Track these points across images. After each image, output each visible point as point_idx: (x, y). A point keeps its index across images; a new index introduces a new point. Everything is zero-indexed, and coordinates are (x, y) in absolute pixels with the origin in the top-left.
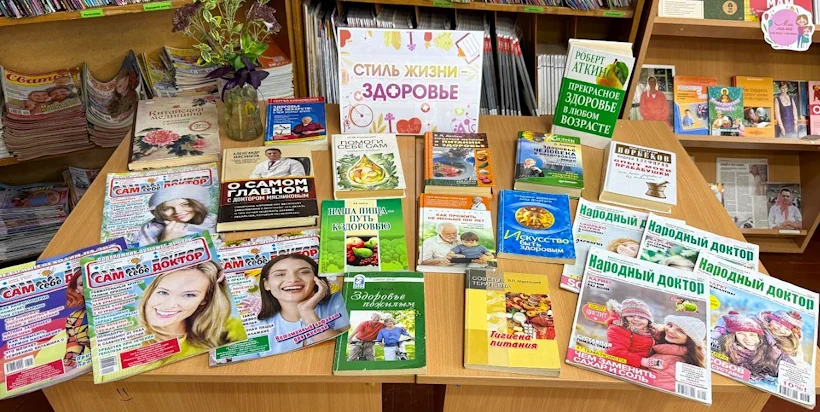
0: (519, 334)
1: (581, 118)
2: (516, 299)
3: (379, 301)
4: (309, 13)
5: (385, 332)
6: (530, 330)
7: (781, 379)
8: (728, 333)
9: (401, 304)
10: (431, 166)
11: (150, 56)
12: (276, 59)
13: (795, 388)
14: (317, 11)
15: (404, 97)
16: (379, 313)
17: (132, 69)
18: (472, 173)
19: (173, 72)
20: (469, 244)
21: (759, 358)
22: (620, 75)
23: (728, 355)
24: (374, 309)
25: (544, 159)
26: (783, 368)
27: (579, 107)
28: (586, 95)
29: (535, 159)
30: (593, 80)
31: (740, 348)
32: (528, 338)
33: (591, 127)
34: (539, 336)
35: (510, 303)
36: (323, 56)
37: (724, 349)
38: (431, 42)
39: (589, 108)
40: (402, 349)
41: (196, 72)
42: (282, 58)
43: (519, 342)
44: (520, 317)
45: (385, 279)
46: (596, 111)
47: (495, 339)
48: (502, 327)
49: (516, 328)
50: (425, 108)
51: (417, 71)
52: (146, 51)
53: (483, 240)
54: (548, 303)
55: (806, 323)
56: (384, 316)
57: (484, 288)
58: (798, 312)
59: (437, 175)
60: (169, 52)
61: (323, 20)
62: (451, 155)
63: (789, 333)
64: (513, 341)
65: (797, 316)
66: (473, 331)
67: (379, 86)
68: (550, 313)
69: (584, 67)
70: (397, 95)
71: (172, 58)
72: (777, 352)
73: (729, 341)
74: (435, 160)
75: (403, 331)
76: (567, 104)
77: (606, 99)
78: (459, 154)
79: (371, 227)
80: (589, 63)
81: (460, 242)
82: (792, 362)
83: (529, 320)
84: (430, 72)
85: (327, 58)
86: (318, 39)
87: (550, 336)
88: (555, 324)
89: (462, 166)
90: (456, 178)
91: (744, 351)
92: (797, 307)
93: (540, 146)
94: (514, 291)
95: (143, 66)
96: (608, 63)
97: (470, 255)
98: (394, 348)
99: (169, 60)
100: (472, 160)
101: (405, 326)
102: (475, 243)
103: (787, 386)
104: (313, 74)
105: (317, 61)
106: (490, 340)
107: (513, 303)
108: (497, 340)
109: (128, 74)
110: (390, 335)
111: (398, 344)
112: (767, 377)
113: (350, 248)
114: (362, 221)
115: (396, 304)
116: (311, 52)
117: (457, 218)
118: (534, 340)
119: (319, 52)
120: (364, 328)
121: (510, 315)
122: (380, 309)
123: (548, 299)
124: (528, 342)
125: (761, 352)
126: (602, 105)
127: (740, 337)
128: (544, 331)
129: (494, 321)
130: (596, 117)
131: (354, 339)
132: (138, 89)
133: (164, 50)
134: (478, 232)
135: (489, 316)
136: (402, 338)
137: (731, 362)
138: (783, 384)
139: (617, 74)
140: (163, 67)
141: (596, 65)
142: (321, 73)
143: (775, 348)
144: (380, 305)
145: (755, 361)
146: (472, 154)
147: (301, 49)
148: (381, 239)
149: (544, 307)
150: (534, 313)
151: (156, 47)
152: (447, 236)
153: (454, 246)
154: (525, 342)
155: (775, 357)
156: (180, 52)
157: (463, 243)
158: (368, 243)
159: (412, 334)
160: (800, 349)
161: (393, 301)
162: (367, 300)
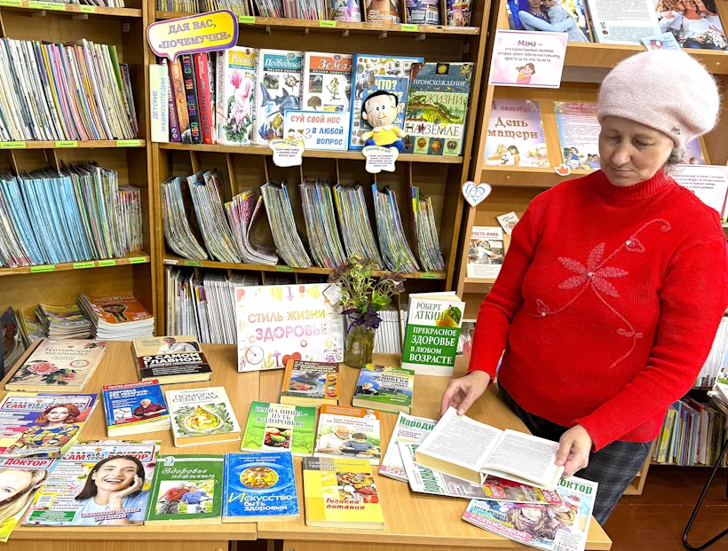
0: (349, 500)
1: (426, 354)
2: (345, 477)
3: (185, 474)
4: (171, 276)
5: (189, 495)
6: (358, 497)
7: (556, 541)
8: (515, 508)
9: (203, 476)
10: (288, 383)
11: (25, 312)
12: (139, 314)
13: (567, 547)
14: (178, 275)
15: (287, 337)
16: (185, 482)
17: (10, 322)
18: (321, 389)
19: (48, 324)
20: (359, 441)
21: (540, 526)
22: (454, 317)
23: (514, 523)
24: (181, 479)
25: (381, 384)
26: (559, 535)
27: (423, 346)
28: (428, 335)
29: (373, 383)
30: (433, 323)
31: (524, 519)
32: (357, 502)
33: (436, 360)
34: (365, 501)
35: (340, 479)
36: (181, 312)
37: (510, 519)
38: (305, 293)
39: (432, 346)
40: (202, 505)
41: (67, 324)
42: (145, 314)
43: (350, 505)
44: (350, 489)
45: (191, 459)
46: (438, 347)
47: (329, 503)
48: (336, 495)
49: (347, 496)
50: (304, 344)
51: (296, 316)
52: (23, 308)
53: (371, 439)
54: (371, 479)
55: (584, 504)
56: (188, 484)
57: (318, 469)
58: (578, 496)
59: (291, 389)
60: (43, 308)
61: (183, 283)
62: (307, 376)
63: (567, 510)
64: (344, 505)
65: (576, 499)
66: (313, 498)
67: (268, 329)
68: (373, 485)
69: (424, 315)
70: (282, 336)
71: (46, 314)
72: (555, 523)
73: (516, 514)
74: (292, 379)
75: (203, 494)
76: (414, 345)
77: (445, 337)
78: (313, 376)
79: (289, 423)
80: (429, 310)
81: (351, 439)
82: (568, 530)
83: (357, 491)
84: (305, 315)
85: (184, 314)
86: (177, 298)
87: (375, 500)
88: (378, 493)
89: (315, 385)
90: (308, 392)
91: (528, 521)
92: (577, 493)
93: (379, 374)
94: (342, 471)
95: (20, 320)
96: (444, 308)
97: (358, 449)
98: (196, 505)
99: (44, 315)
100: (324, 380)
101: (205, 491)
102: (364, 441)
103: (561, 545)
104: (171, 327)
105: (176, 316)
106: (326, 504)
107: (343, 479)
108: (332, 504)
109: (6, 326)
110: (193, 496)
111: (199, 502)
112: (545, 539)
113: (269, 434)
114: (281, 418)
115: (199, 476)
116: (171, 309)
117: (351, 423)
118: (361, 504)
119: (178, 308)
120: (171, 493)
121: (341, 487)
122: (186, 479)
123: (371, 476)
124: (358, 505)
125: (542, 523)
126: (442, 341)
127: (525, 511)
128: (369, 498)
129: (329, 491)
130: (439, 351)
131: (163, 500)
132: (16, 337)
133: (40, 307)
134: (368, 434)
135: (324, 488)
136: (203, 498)
137: (516, 528)
138: (558, 544)
139: (452, 316)
140: (37, 321)
141: (434, 312)
142: (179, 326)
143: (555, 520)
144: (186, 477)
145: (536, 529)
146: (324, 377)
147: (162, 306)
148: (294, 431)
149: (368, 482)
150: (360, 486)
151: (32, 305)
152: (341, 434)
153: (346, 441)
154: (355, 505)
155: (554, 526)
156: (53, 309)
157: (354, 439)
158: (283, 433)
159: (211, 496)
160: (576, 522)
161: (196, 474)
162: (175, 474)
